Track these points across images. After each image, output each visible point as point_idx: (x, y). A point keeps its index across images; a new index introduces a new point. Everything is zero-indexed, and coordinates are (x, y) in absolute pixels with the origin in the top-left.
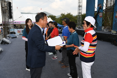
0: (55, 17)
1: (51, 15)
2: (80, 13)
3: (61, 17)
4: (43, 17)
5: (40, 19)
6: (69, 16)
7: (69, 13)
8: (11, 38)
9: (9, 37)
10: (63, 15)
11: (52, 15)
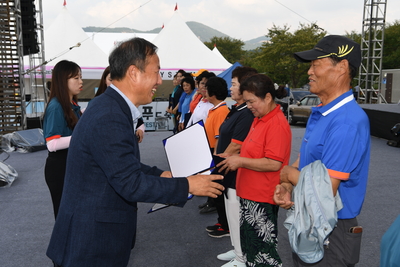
0: (239, 44)
1: (219, 36)
2: (373, 21)
3: (267, 45)
4: (144, 59)
5: (132, 67)
6: (309, 38)
7: (308, 24)
8: (25, 148)
9: (16, 147)
10: (278, 35)
11: (227, 39)
